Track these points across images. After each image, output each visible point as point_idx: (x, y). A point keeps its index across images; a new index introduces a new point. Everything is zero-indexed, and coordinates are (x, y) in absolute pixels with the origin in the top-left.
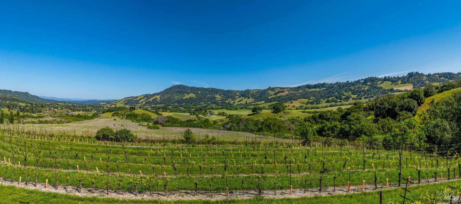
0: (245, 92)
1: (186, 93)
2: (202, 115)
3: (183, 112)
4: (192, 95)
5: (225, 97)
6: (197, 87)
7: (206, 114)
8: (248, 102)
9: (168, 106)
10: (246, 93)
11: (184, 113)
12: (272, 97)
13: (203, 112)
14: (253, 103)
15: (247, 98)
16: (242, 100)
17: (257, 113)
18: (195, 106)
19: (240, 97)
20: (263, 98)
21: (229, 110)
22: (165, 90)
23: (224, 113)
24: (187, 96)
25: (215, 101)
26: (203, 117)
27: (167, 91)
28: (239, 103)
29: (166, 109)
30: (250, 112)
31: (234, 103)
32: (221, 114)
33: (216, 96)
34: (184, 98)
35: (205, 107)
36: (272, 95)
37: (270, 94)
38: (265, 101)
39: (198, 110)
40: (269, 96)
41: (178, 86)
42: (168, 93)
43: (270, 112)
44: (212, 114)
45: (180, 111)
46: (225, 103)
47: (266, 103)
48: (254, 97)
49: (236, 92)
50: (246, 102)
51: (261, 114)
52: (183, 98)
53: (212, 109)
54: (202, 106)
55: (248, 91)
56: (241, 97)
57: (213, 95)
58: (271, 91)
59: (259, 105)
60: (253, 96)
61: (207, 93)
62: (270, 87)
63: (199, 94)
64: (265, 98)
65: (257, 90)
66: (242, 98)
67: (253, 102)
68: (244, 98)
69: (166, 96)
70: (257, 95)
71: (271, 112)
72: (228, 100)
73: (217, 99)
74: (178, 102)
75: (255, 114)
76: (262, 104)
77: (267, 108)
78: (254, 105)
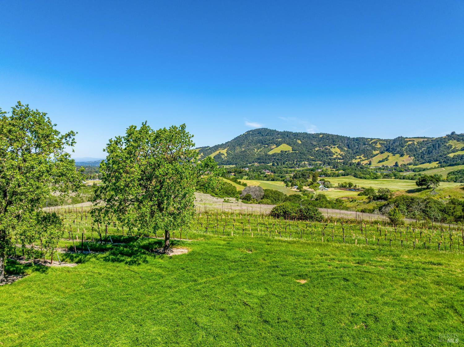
0: (394, 143)
1: (273, 143)
2: (308, 187)
3: (272, 180)
4: (285, 147)
5: (351, 151)
6: (294, 131)
7: (315, 184)
8: (399, 164)
9: (243, 168)
10: (397, 144)
11: (273, 182)
12: (456, 154)
13: (310, 180)
14: (411, 167)
15: (398, 155)
16: (387, 159)
17: (428, 188)
18: (292, 168)
19: (382, 153)
20: (435, 154)
21: (361, 178)
22: (235, 139)
23: (350, 185)
24: (276, 150)
25: (330, 159)
26: (310, 190)
27: (238, 141)
28: (380, 165)
29: (240, 174)
30: (412, 185)
31: (370, 164)
32: (345, 187)
33: (333, 150)
34: (271, 153)
35: (312, 170)
36: (457, 151)
37: (453, 147)
38: (439, 163)
39: (300, 177)
40: (449, 153)
41: (259, 132)
42: (240, 145)
43: (457, 189)
44: (327, 186)
45: (265, 179)
46: (351, 165)
47: (441, 166)
48: (415, 153)
49: (376, 143)
50: (396, 163)
51: (438, 192)
52: (268, 153)
53: (327, 175)
54: (306, 168)
55: (401, 141)
56: (386, 152)
57: (327, 147)
58: (455, 141)
59: (424, 170)
60: (412, 150)
61: (315, 143)
62: (453, 133)
63: (298, 145)
64: (441, 156)
65: (421, 138)
66: (386, 154)
67: (410, 164)
68: (390, 154)
69: (238, 150)
70: (420, 149)
71: (461, 189)
72: (358, 157)
73: (335, 156)
74: (259, 161)
75: (424, 189)
76: (431, 168)
77: (445, 177)
78: (414, 171)
